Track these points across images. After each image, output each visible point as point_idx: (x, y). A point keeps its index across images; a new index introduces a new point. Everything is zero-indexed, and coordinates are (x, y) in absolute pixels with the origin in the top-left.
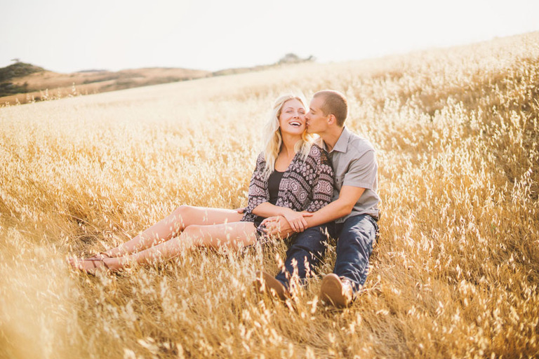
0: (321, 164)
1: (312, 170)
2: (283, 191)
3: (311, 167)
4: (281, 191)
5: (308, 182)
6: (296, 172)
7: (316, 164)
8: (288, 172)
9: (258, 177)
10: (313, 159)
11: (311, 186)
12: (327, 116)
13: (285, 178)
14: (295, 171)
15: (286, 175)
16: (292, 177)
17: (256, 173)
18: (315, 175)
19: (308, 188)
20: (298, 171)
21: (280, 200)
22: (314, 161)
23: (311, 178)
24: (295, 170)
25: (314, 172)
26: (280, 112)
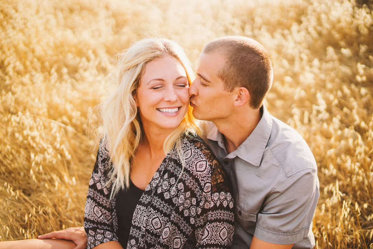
0: (212, 192)
1: (194, 199)
2: (139, 228)
3: (193, 195)
4: (135, 227)
5: (187, 219)
6: (163, 198)
7: (202, 190)
8: (149, 193)
9: (99, 187)
10: (197, 180)
11: (194, 227)
12: (232, 90)
13: (143, 205)
14: (161, 196)
15: (145, 199)
16: (155, 208)
17: (97, 177)
18: (200, 210)
19: (188, 230)
20: (167, 196)
21: (133, 242)
22: (199, 184)
23: (193, 213)
24: (162, 194)
25: (198, 204)
26: (137, 83)
